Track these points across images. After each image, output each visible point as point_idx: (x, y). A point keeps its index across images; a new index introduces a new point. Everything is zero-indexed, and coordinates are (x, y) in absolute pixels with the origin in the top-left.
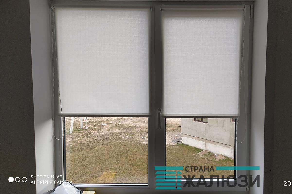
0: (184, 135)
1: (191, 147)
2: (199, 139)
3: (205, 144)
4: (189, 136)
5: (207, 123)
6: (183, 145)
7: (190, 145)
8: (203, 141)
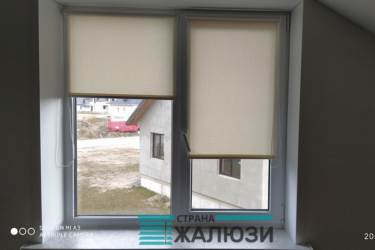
0: (142, 176)
1: (149, 190)
2: (156, 180)
3: (162, 186)
4: (147, 176)
5: (164, 160)
6: (141, 187)
7: (148, 188)
8: (160, 183)
